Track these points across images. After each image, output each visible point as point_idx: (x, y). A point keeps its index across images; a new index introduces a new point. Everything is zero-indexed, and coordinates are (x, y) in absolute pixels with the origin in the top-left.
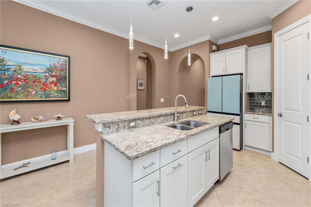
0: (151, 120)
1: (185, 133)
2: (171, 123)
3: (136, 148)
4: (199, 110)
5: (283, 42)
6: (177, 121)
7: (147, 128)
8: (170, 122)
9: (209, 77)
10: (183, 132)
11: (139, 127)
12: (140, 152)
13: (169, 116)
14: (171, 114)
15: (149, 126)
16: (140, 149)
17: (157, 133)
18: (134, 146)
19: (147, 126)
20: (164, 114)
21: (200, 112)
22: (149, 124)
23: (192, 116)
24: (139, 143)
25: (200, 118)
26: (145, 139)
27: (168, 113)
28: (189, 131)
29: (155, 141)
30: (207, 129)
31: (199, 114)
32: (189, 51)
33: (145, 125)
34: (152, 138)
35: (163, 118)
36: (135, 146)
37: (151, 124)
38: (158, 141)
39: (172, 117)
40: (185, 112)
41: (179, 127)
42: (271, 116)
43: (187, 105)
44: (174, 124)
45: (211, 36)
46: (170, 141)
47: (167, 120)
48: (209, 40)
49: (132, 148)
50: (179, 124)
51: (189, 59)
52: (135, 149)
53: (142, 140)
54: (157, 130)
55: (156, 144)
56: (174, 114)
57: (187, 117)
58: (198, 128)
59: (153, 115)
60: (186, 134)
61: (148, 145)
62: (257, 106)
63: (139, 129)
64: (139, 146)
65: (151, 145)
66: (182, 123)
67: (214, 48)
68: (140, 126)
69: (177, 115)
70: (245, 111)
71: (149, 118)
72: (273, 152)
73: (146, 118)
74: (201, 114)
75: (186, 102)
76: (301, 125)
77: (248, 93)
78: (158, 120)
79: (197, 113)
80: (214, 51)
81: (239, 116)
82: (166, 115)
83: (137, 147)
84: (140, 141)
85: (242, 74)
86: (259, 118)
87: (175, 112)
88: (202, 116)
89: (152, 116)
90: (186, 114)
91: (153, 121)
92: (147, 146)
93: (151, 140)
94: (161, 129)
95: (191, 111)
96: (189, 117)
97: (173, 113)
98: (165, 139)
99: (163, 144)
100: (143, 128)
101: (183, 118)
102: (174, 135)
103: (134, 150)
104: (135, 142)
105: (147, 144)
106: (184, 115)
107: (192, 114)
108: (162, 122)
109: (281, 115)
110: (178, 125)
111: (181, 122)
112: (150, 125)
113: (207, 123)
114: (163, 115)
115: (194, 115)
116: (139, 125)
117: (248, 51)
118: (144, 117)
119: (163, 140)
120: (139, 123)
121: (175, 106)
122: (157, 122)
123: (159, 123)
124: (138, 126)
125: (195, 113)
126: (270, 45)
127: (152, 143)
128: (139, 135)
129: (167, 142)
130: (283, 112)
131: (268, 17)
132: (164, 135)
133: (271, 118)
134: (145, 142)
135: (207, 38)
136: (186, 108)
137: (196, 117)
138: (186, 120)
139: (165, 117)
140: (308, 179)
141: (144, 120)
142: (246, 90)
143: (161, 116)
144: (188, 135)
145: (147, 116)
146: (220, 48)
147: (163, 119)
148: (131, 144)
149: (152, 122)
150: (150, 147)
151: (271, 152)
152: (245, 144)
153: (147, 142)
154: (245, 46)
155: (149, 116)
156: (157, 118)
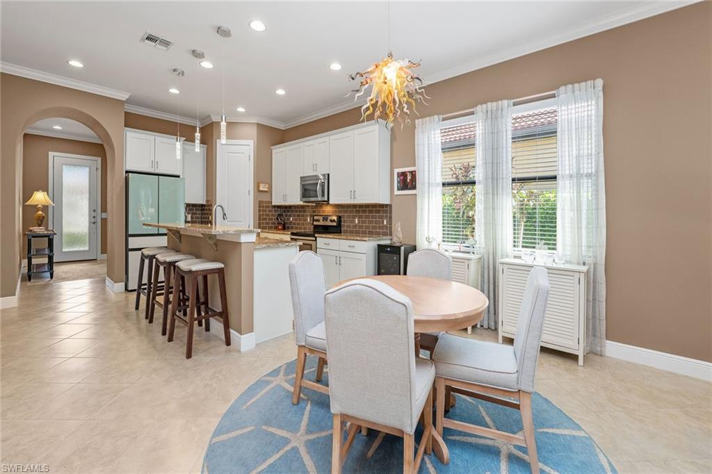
5: (227, 153)
48: (124, 102)
85: (180, 177)
154: (184, 139)
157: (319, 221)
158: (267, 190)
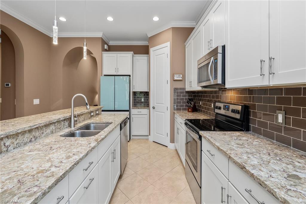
0: (34, 133)
1: (93, 140)
2: (67, 131)
3: (25, 190)
4: (96, 111)
5: (155, 57)
6: (74, 127)
7: (27, 148)
8: (64, 130)
9: (102, 76)
10: (91, 139)
11: (7, 151)
12: (39, 194)
13: (63, 123)
14: (64, 120)
15: (30, 144)
16: (35, 189)
17: (54, 151)
18: (16, 188)
19: (25, 144)
20: (55, 121)
21: (97, 112)
22: (29, 140)
23: (89, 118)
24: (24, 179)
25: (97, 119)
26: (35, 167)
27: (62, 119)
28: (97, 136)
29: (56, 163)
30: (113, 129)
31: (97, 114)
32: (85, 43)
33: (22, 144)
34: (49, 160)
35: (53, 126)
36: (19, 188)
37: (33, 139)
38: (61, 162)
39: (67, 123)
40: (82, 115)
41: (79, 134)
42: (149, 109)
43: (88, 106)
44: (70, 132)
45: (103, 34)
46: (81, 155)
47: (60, 129)
48: (101, 38)
49: (15, 195)
50: (77, 130)
51: (84, 53)
52: (22, 193)
53: (28, 172)
54: (50, 146)
55: (61, 167)
56: (70, 119)
57: (84, 120)
58: (105, 130)
59: (37, 125)
60: (96, 140)
61: (48, 174)
62: (139, 102)
63: (10, 154)
64: (29, 184)
65: (53, 172)
66: (81, 128)
67: (106, 47)
68: (11, 148)
69: (74, 119)
70: (132, 107)
71: (30, 131)
72: (150, 135)
73: (24, 133)
74: (98, 114)
75: (87, 102)
76: (164, 113)
77: (133, 92)
78: (46, 131)
79: (95, 113)
80: (106, 50)
81: (129, 111)
82: (57, 122)
83: (24, 188)
84: (26, 174)
85: (130, 76)
86: (142, 112)
87: (71, 115)
88: (100, 116)
89: (35, 127)
90: (83, 116)
91: (37, 134)
92: (47, 177)
93: (49, 164)
94: (56, 143)
95: (89, 112)
96: (86, 120)
97: (67, 118)
98: (71, 155)
99: (73, 164)
100: (19, 149)
101: (80, 122)
102: (81, 146)
103: (22, 197)
104: (16, 181)
105: (45, 174)
106: (81, 118)
107: (90, 116)
108: (53, 132)
109: (154, 108)
110: (77, 132)
111: (79, 128)
112: (31, 141)
113: (109, 122)
114: (54, 123)
115: (92, 116)
116: (7, 147)
117: (134, 57)
118: (19, 131)
119: (68, 157)
120: (6, 145)
121: (71, 107)
122: (43, 135)
123: (47, 136)
124: (5, 149)
125: (92, 114)
126: (147, 56)
127: (53, 169)
128: (16, 165)
129: (77, 158)
130: (156, 105)
131: (147, 35)
132: (66, 150)
133: (148, 110)
134: (38, 173)
135: (100, 35)
136: (87, 109)
137: (94, 118)
138: (85, 124)
139: (56, 124)
140: (167, 147)
141: (20, 135)
142: (132, 89)
143: (51, 124)
144: (99, 140)
145: (27, 129)
146: (111, 49)
147: (54, 128)
148: (5, 188)
149: (34, 137)
150: (53, 176)
151: (148, 136)
152: (133, 135)
153: (42, 172)
154: (132, 52)
155: (29, 128)
156: (44, 128)
157: (220, 108)
158: (181, 79)
